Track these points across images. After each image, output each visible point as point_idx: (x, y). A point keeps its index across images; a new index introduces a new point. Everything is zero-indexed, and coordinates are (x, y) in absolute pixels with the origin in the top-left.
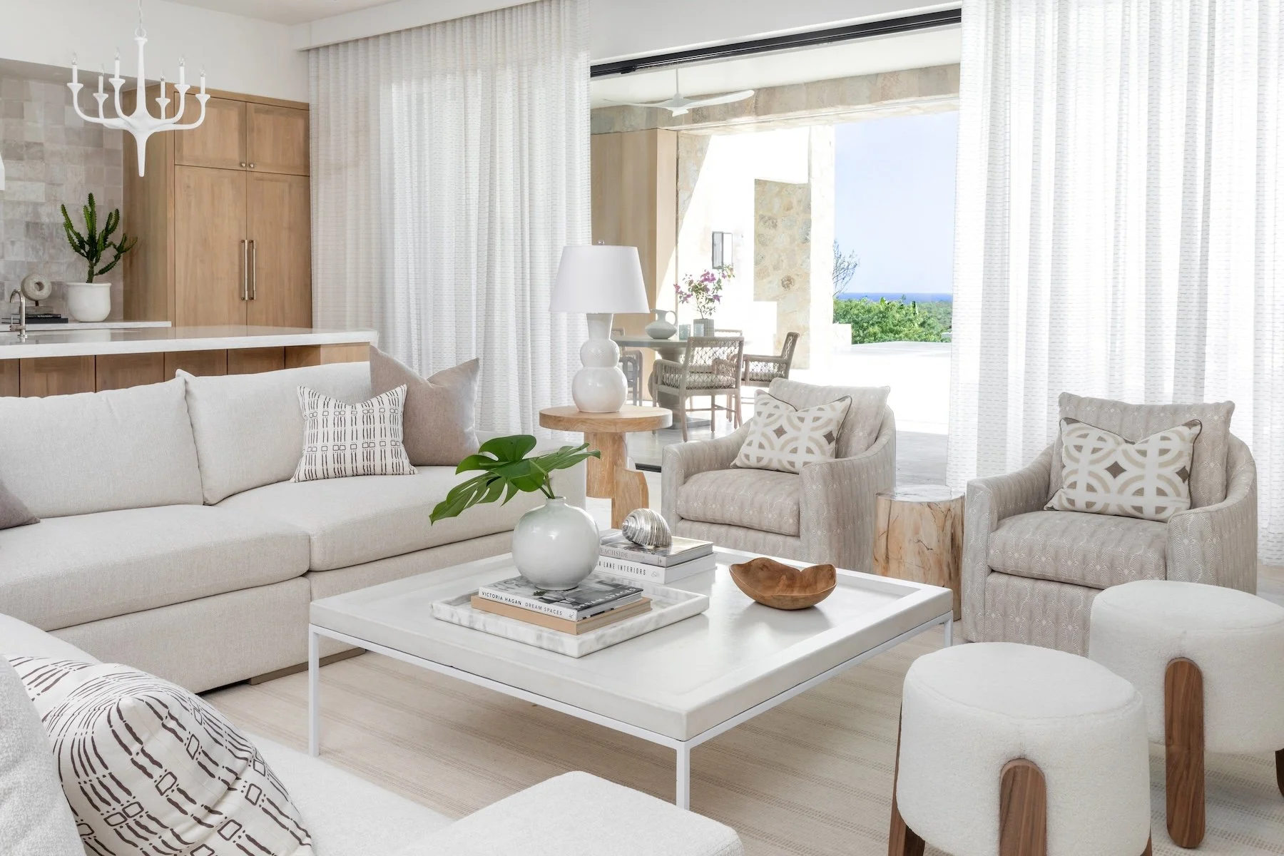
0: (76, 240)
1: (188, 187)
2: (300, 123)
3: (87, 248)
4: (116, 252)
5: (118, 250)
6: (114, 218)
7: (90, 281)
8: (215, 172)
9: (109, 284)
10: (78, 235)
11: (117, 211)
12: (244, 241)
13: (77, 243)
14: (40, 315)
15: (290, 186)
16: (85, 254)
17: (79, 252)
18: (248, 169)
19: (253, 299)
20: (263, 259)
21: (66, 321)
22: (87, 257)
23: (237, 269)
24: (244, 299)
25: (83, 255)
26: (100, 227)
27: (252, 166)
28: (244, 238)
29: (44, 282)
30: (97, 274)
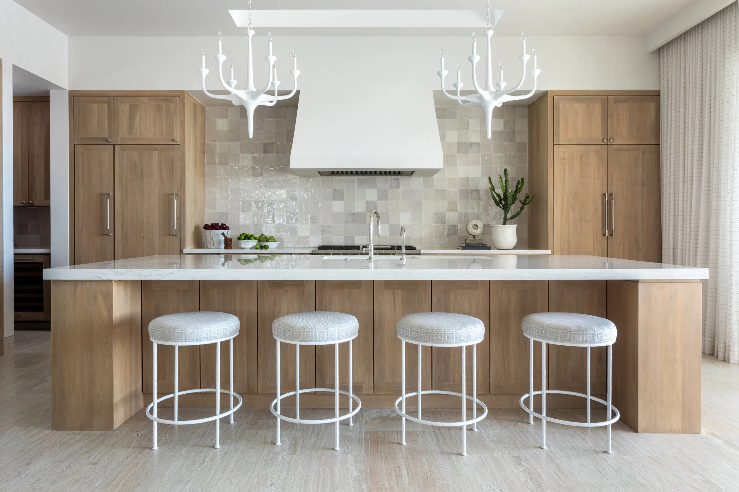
0: (497, 198)
1: (564, 159)
2: (652, 106)
3: (503, 202)
4: (521, 205)
5: (522, 203)
6: (520, 183)
7: (504, 223)
8: (583, 147)
9: (516, 226)
10: (498, 195)
11: (523, 179)
12: (605, 195)
13: (498, 200)
14: (475, 244)
15: (643, 153)
16: (502, 206)
17: (498, 205)
18: (609, 143)
19: (612, 235)
20: (619, 207)
21: (489, 248)
22: (503, 209)
23: (600, 214)
24: (605, 235)
25: (500, 207)
26: (511, 190)
27: (612, 141)
28: (605, 191)
29: (478, 224)
30: (509, 219)
